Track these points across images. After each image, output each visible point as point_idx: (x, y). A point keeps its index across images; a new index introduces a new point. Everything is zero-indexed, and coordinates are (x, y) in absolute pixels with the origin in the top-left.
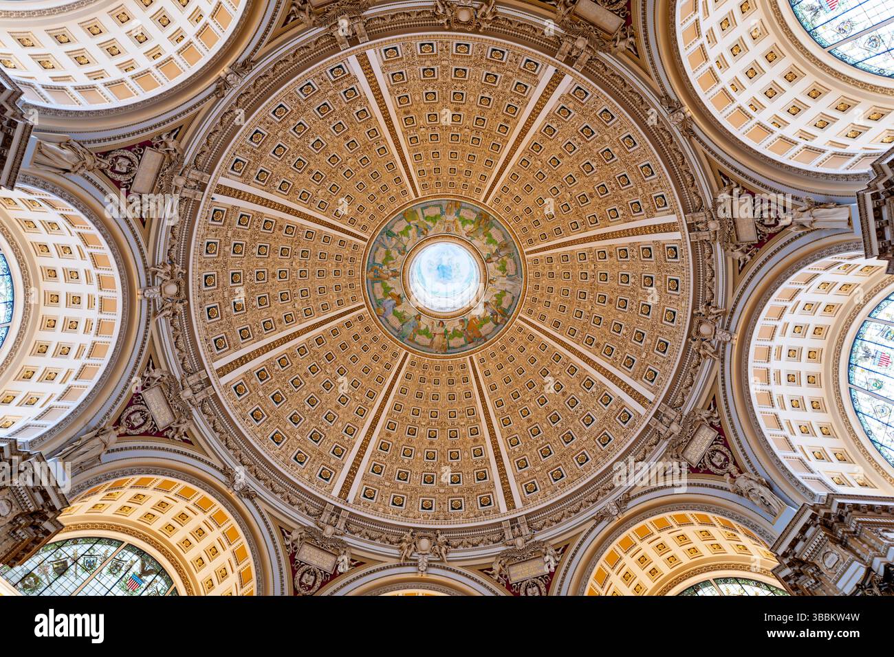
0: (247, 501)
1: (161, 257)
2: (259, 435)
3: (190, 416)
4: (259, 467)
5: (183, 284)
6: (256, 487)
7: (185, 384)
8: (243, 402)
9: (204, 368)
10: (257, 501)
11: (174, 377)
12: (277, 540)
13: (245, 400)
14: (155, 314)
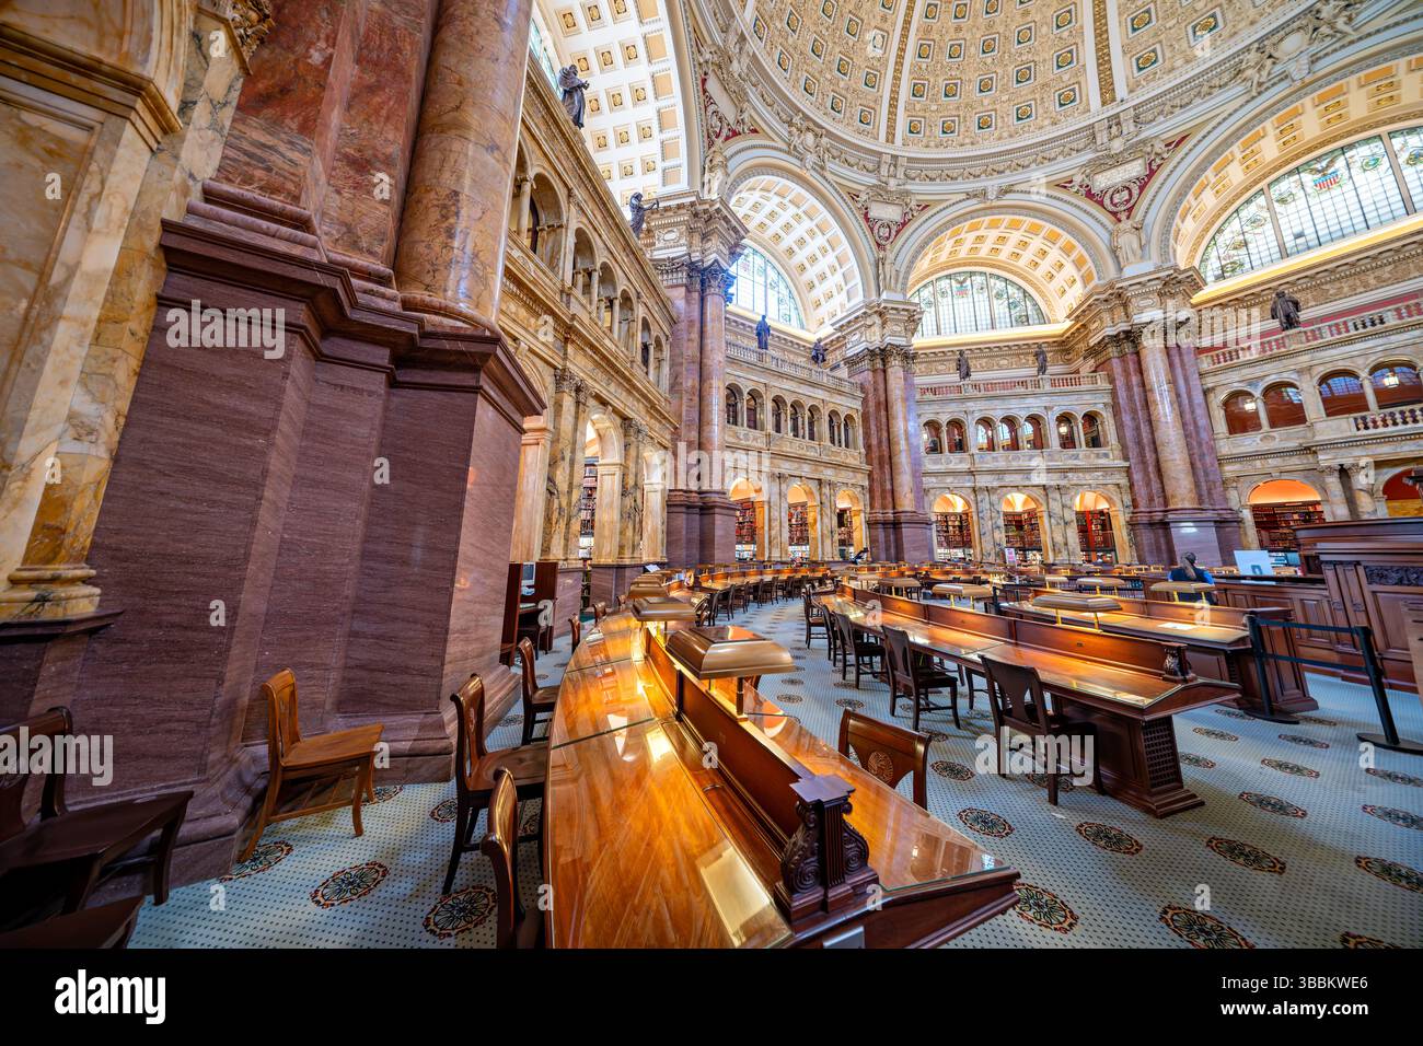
0: (1008, 196)
1: (783, 130)
2: (967, 141)
3: (908, 193)
4: (992, 164)
5: (811, 126)
6: (1004, 181)
7: (884, 179)
8: (928, 133)
9: (881, 153)
10: (1016, 188)
11: (874, 186)
12: (1065, 197)
13: (928, 129)
14: (823, 168)
